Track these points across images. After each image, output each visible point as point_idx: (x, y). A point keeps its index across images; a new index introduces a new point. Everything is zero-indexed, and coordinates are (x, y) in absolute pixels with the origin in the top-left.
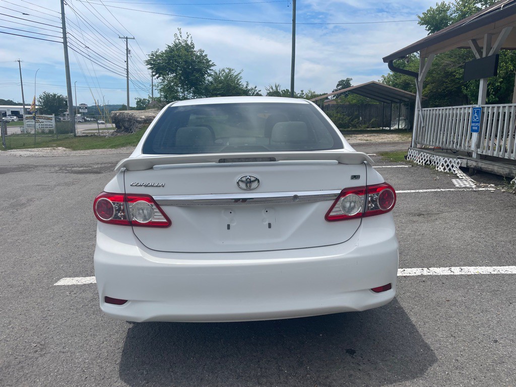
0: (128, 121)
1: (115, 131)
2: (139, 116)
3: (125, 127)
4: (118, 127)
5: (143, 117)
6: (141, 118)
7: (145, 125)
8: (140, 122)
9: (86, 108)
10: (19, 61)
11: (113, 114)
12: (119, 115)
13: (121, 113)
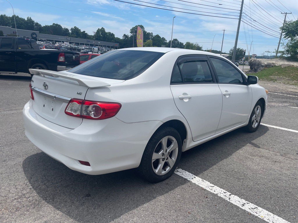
0: (257, 65)
1: (249, 71)
2: (264, 62)
3: (255, 68)
4: (251, 68)
5: (266, 63)
6: (264, 64)
7: (265, 68)
8: (263, 66)
9: (256, 57)
10: (224, 30)
11: (250, 61)
12: (253, 61)
13: (255, 60)
